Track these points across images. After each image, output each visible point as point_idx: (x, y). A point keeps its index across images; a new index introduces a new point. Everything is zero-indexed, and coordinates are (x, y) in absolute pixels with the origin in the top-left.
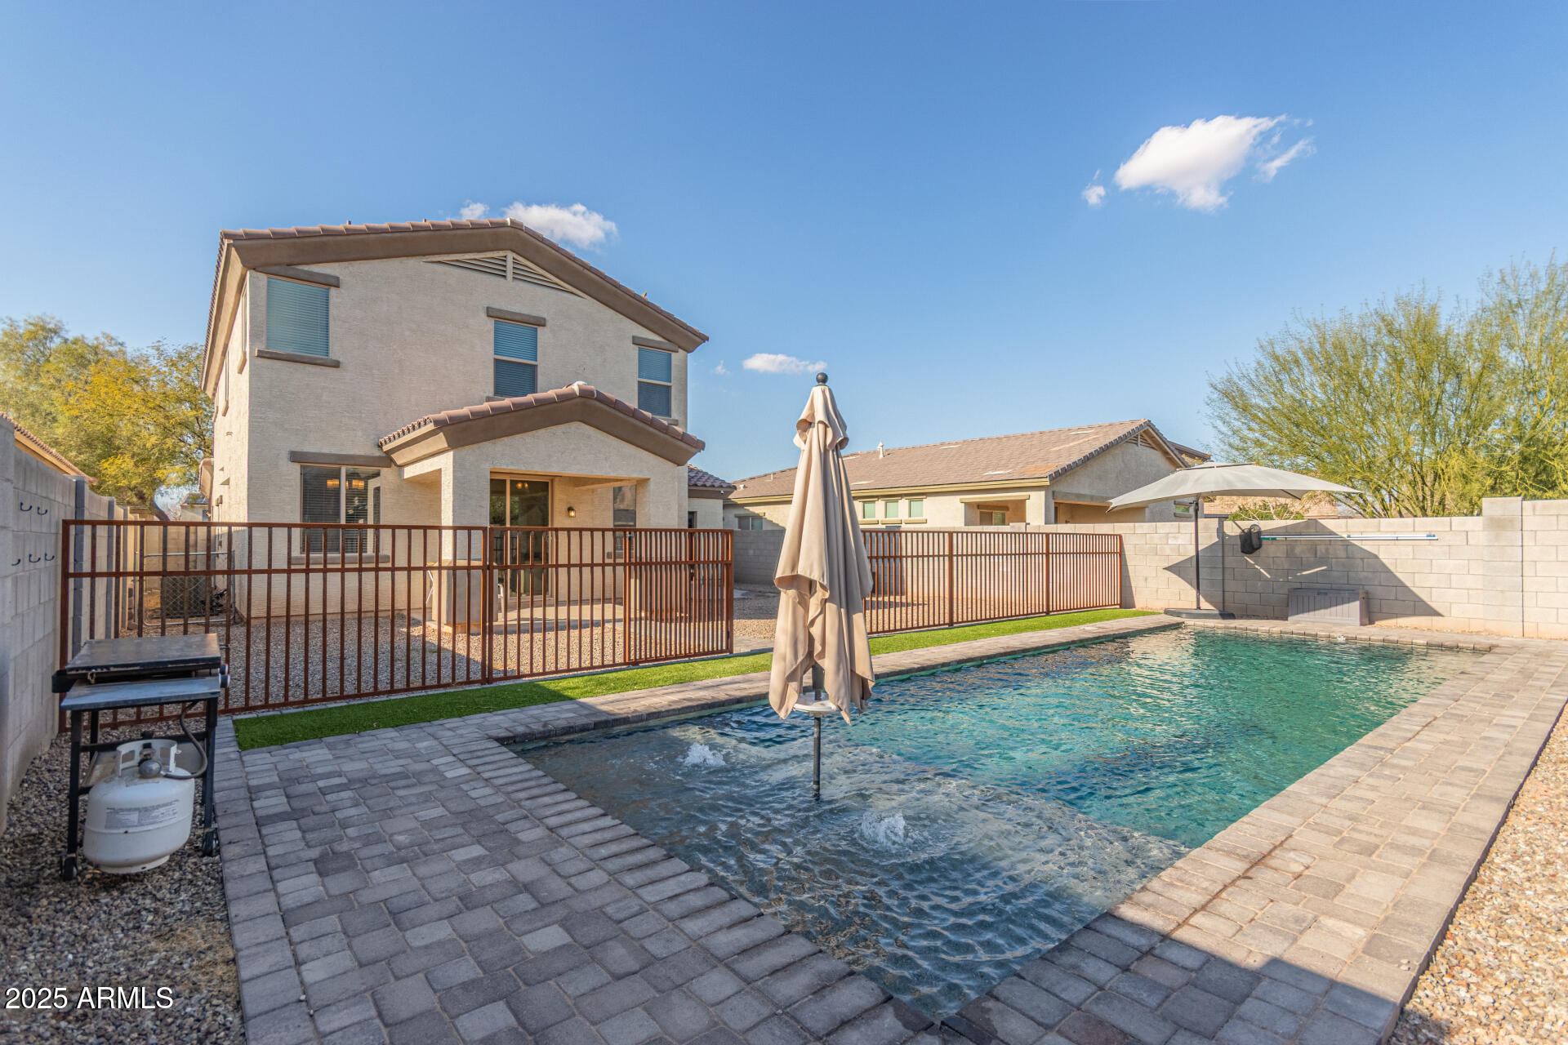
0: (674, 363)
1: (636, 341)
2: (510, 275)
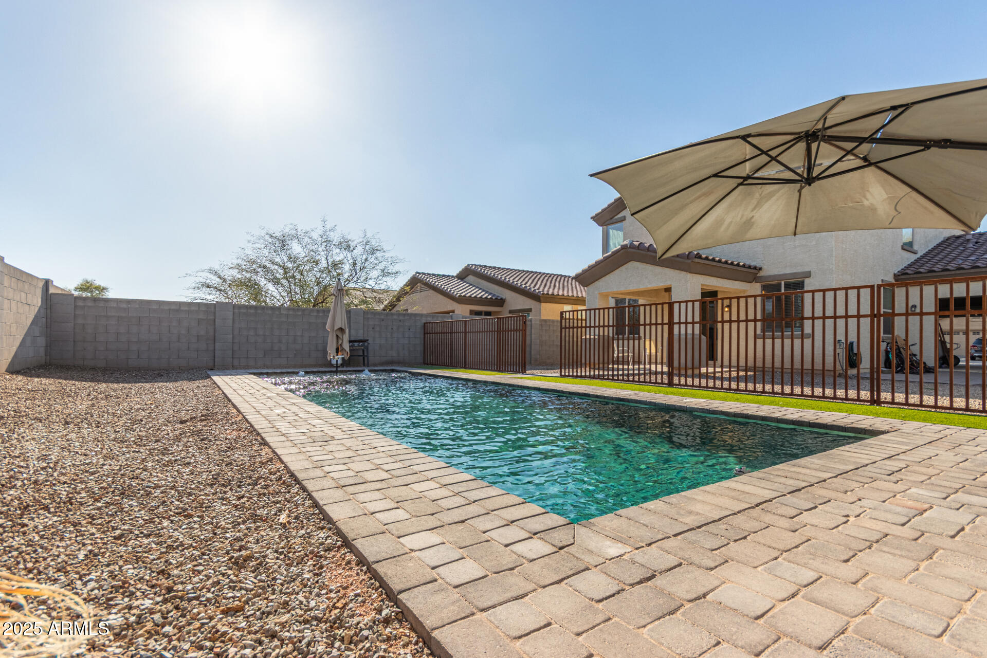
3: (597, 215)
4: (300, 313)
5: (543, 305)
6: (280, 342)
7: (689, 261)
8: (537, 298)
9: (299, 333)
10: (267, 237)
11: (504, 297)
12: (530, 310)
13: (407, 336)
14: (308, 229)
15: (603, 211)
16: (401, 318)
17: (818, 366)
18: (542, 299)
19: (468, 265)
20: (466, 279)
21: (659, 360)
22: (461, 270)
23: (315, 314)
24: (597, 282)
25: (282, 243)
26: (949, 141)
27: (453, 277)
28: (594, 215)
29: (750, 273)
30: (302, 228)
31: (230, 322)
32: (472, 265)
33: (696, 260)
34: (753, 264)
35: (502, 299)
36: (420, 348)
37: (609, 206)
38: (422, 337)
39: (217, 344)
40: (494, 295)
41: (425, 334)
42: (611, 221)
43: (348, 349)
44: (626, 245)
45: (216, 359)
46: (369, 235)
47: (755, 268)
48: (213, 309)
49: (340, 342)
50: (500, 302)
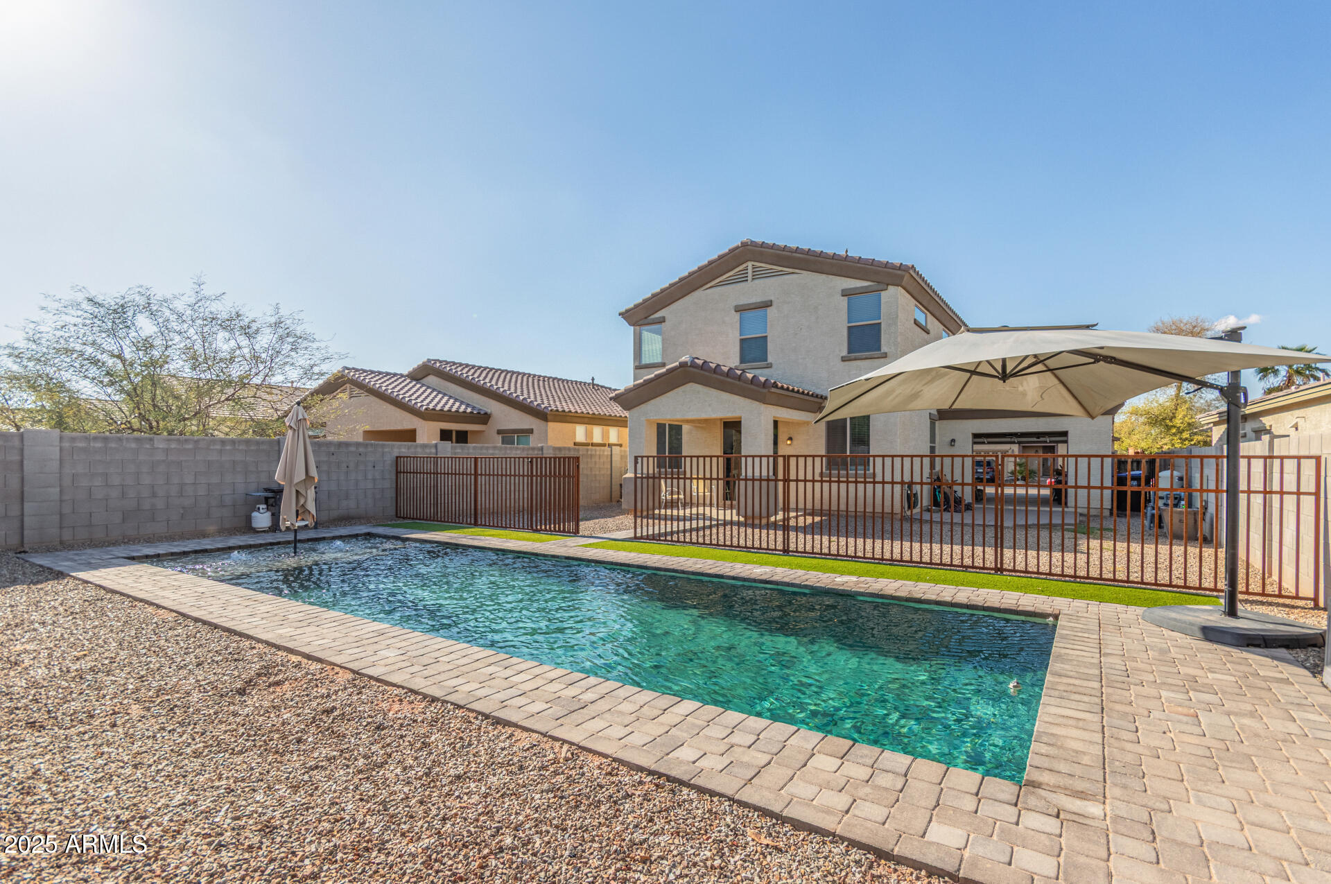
0: (883, 301)
1: (846, 293)
2: (750, 278)
3: (627, 311)
4: (190, 446)
5: (550, 424)
6: (154, 495)
7: (765, 391)
8: (543, 415)
9: (189, 479)
10: (86, 306)
11: (489, 411)
12: (531, 431)
13: (370, 477)
14: (169, 296)
15: (636, 306)
16: (361, 450)
17: (888, 509)
18: (549, 417)
19: (429, 361)
20: (425, 381)
21: (708, 502)
22: (416, 366)
23: (218, 447)
24: (643, 406)
25: (119, 315)
26: (1114, 358)
27: (402, 376)
28: (624, 310)
29: (814, 402)
30: (159, 292)
31: (56, 464)
32: (436, 361)
33: (773, 390)
34: (819, 392)
35: (486, 414)
36: (391, 494)
37: (645, 301)
38: (394, 477)
39: (26, 505)
40: (474, 408)
41: (398, 473)
42: (646, 321)
43: (314, 512)
44: (686, 363)
45: (26, 532)
46: (284, 312)
47: (821, 397)
48: (17, 443)
49: (302, 501)
50: (484, 418)
